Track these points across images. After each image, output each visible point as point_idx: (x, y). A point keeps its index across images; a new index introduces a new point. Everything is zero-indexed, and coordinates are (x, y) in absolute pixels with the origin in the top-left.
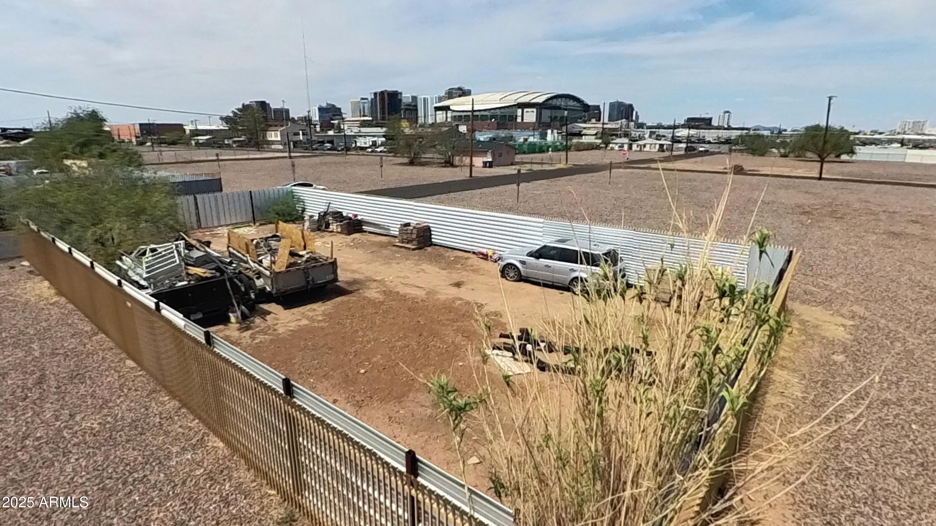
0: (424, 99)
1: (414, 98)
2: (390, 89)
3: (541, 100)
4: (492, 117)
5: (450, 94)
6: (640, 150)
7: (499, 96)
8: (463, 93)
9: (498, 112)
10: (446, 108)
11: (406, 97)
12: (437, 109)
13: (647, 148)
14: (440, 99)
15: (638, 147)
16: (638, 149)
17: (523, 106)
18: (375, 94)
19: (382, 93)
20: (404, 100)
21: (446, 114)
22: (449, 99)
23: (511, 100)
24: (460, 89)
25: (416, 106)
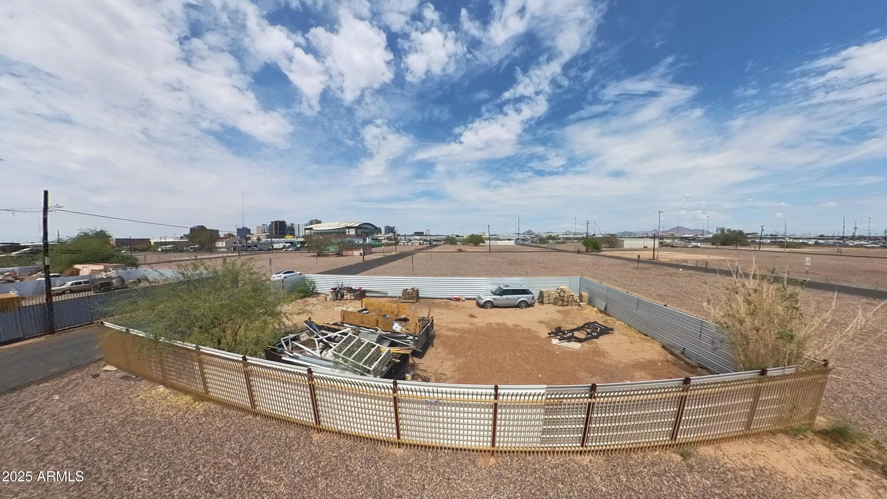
0: (298, 225)
1: (293, 224)
2: (279, 220)
3: (357, 225)
4: (334, 232)
5: (311, 223)
7: (337, 224)
8: (319, 222)
9: (337, 231)
10: (311, 229)
11: (288, 223)
12: (306, 229)
14: (307, 225)
17: (349, 228)
19: (276, 222)
20: (288, 225)
21: (311, 231)
22: (311, 225)
23: (343, 225)
24: (316, 220)
25: (294, 228)
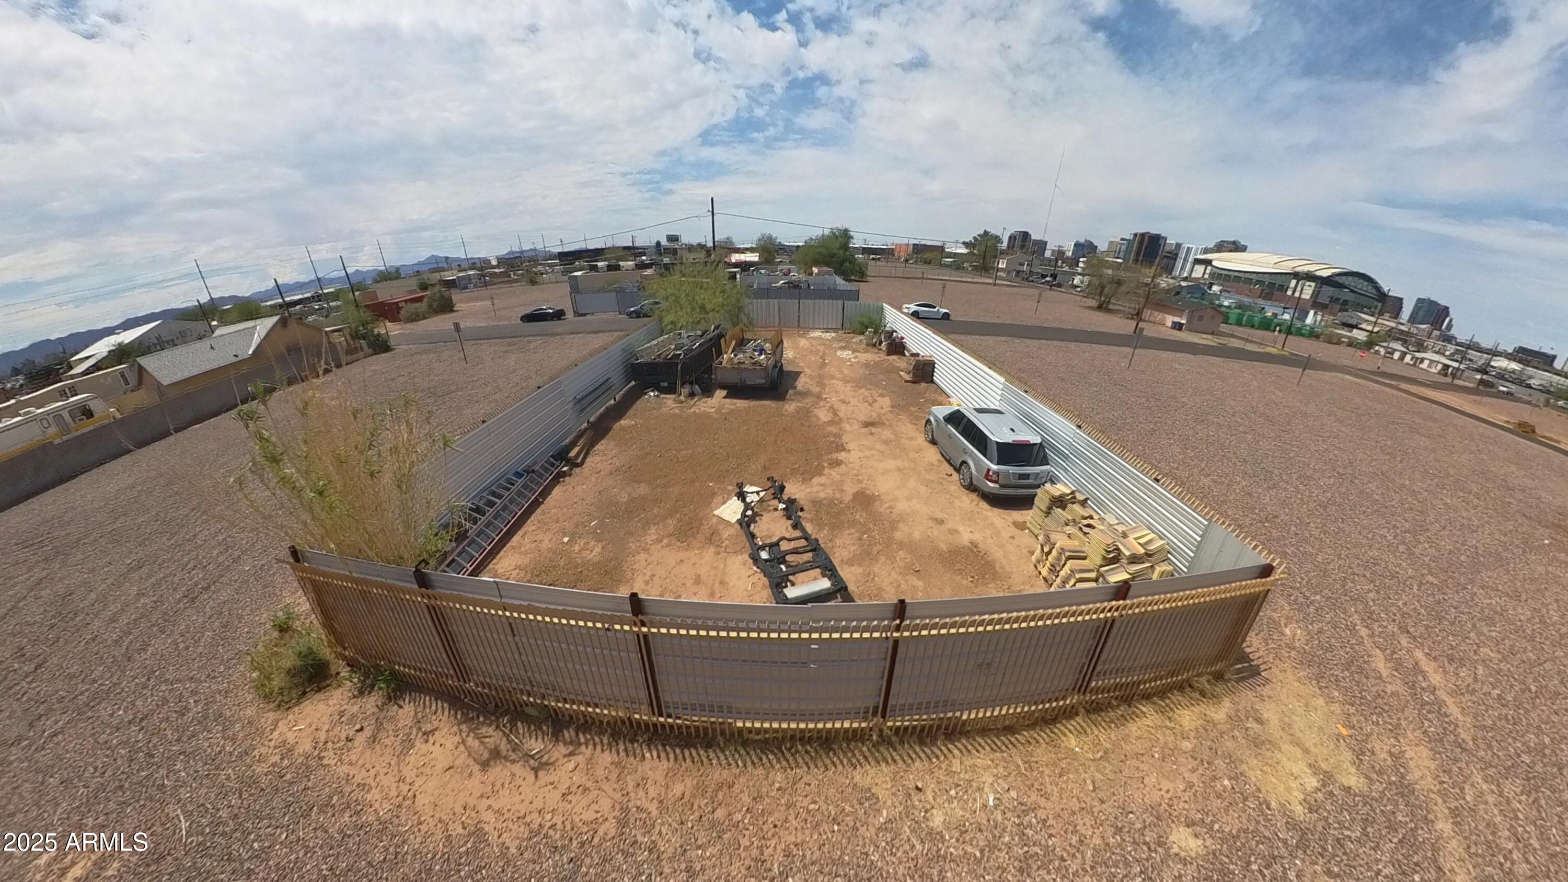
0: (1188, 248)
1: (1178, 246)
2: (1154, 231)
3: (1325, 273)
5: (1220, 247)
6: (1414, 365)
7: (1276, 259)
8: (1236, 247)
9: (1266, 279)
10: (1208, 262)
11: (1170, 243)
12: (1197, 261)
13: (1425, 365)
14: (1206, 251)
15: (1412, 359)
16: (1412, 363)
18: (1135, 235)
19: (1143, 235)
20: (1167, 248)
21: (1206, 269)
22: (1217, 252)
23: (1287, 267)
24: (1234, 243)
25: (1177, 255)
